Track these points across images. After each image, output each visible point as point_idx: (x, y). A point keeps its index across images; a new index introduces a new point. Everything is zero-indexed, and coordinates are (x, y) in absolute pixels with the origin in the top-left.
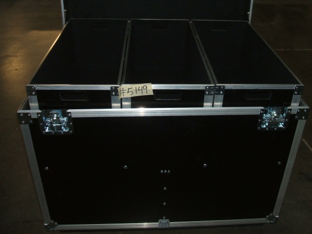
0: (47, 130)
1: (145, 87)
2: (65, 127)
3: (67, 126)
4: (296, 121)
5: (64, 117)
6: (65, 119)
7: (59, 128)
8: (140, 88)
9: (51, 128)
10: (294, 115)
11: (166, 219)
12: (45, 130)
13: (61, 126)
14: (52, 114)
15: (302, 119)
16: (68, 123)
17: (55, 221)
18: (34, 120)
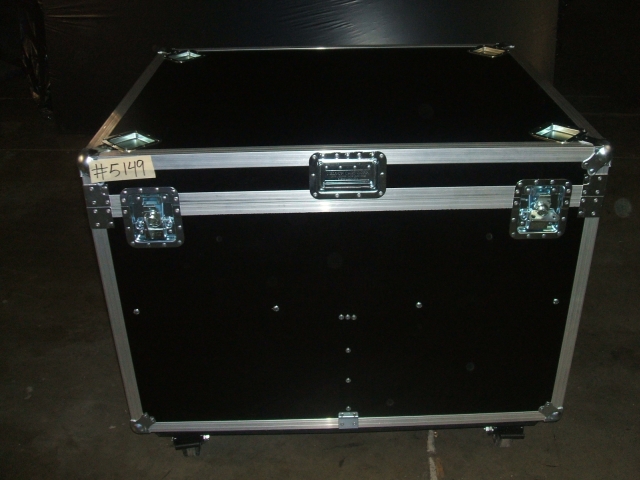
0: (138, 240)
1: (140, 163)
2: (169, 233)
3: (174, 232)
4: (581, 222)
5: (167, 215)
6: (170, 219)
7: (159, 235)
8: (132, 165)
9: (147, 235)
10: (576, 210)
11: (352, 411)
12: (134, 239)
13: (162, 233)
14: (147, 209)
15: (591, 216)
16: (174, 226)
17: (150, 414)
18: (116, 220)
